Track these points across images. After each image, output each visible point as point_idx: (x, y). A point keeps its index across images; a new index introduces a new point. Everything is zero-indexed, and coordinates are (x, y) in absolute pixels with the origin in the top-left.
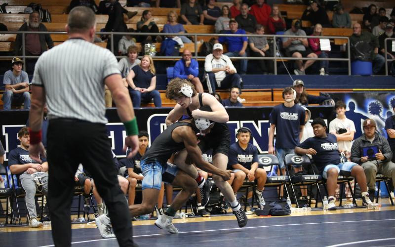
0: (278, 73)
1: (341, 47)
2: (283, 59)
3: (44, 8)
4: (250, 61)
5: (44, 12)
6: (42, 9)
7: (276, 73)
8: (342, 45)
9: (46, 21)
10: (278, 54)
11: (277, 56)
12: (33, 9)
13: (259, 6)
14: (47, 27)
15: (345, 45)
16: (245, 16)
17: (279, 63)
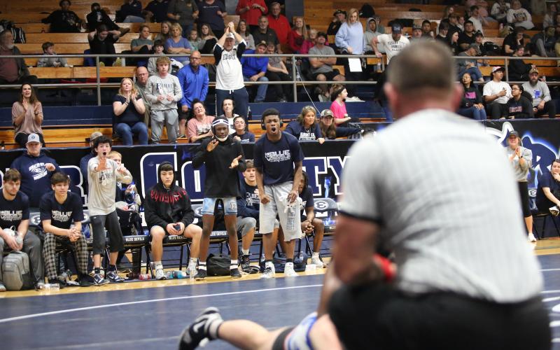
0: (298, 100)
1: (375, 67)
2: (303, 82)
3: (17, 26)
4: (270, 86)
5: (17, 30)
6: (14, 28)
7: (296, 101)
8: (376, 65)
9: (20, 42)
10: (299, 77)
11: (297, 80)
12: (4, 27)
13: (274, 17)
14: (20, 50)
15: (379, 64)
16: (263, 30)
17: (300, 88)
